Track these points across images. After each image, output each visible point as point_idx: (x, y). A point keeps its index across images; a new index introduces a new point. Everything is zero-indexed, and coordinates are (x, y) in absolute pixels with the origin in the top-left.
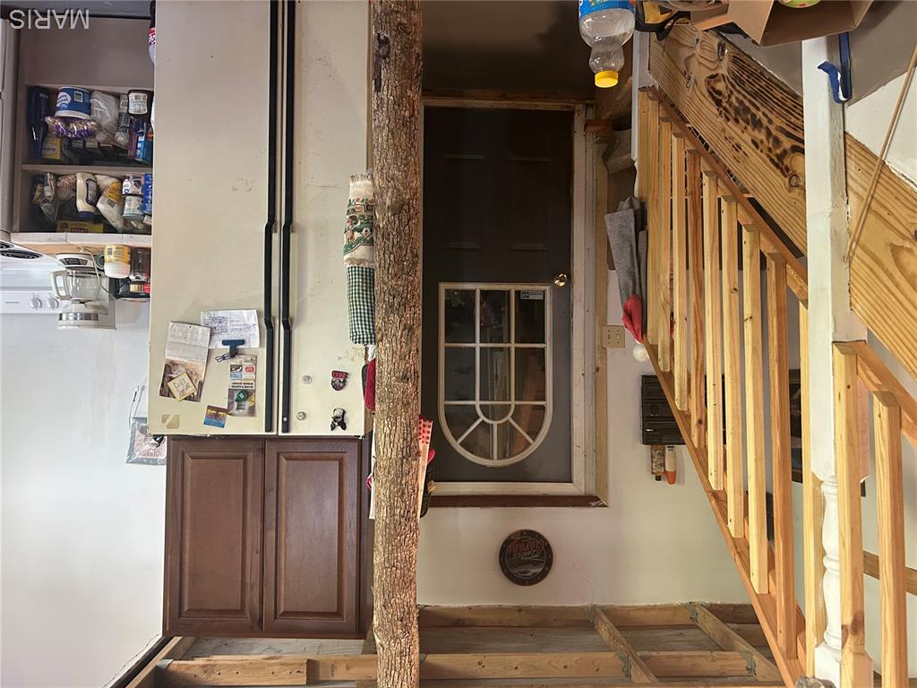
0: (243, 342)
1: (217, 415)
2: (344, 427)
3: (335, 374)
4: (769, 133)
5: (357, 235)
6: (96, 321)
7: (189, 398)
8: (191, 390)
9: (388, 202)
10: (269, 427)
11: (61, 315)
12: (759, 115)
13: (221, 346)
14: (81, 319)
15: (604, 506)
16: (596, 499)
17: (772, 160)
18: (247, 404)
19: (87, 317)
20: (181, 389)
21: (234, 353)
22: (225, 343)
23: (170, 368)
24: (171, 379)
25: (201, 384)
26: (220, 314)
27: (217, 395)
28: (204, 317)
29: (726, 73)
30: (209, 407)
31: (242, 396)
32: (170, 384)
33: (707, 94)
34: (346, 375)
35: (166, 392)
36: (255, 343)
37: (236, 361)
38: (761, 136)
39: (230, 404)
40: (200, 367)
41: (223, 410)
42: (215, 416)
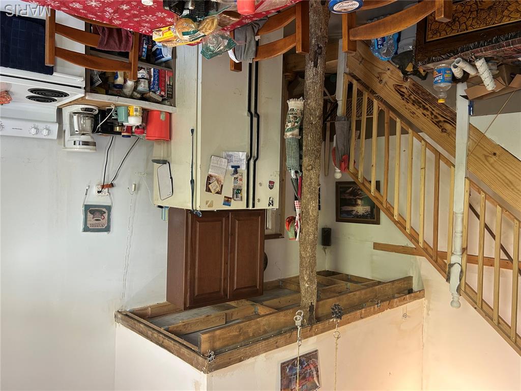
0: (239, 167)
1: (228, 200)
2: (273, 205)
3: (270, 182)
4: (432, 114)
5: (296, 124)
6: (95, 147)
7: (217, 193)
8: (218, 189)
9: (318, 114)
10: (248, 206)
11: (75, 142)
12: (427, 106)
13: (231, 168)
14: (83, 145)
15: (283, 237)
16: (281, 235)
17: (433, 122)
18: (240, 195)
19: (86, 143)
20: (214, 188)
21: (236, 172)
22: (233, 167)
23: (209, 178)
24: (210, 183)
25: (222, 186)
26: (230, 153)
27: (228, 192)
28: (224, 154)
29: (408, 87)
30: (225, 197)
31: (237, 191)
32: (210, 186)
33: (394, 90)
34: (273, 182)
35: (208, 190)
36: (243, 168)
37: (236, 176)
38: (429, 113)
39: (233, 195)
40: (221, 177)
41: (231, 198)
42: (227, 201)
